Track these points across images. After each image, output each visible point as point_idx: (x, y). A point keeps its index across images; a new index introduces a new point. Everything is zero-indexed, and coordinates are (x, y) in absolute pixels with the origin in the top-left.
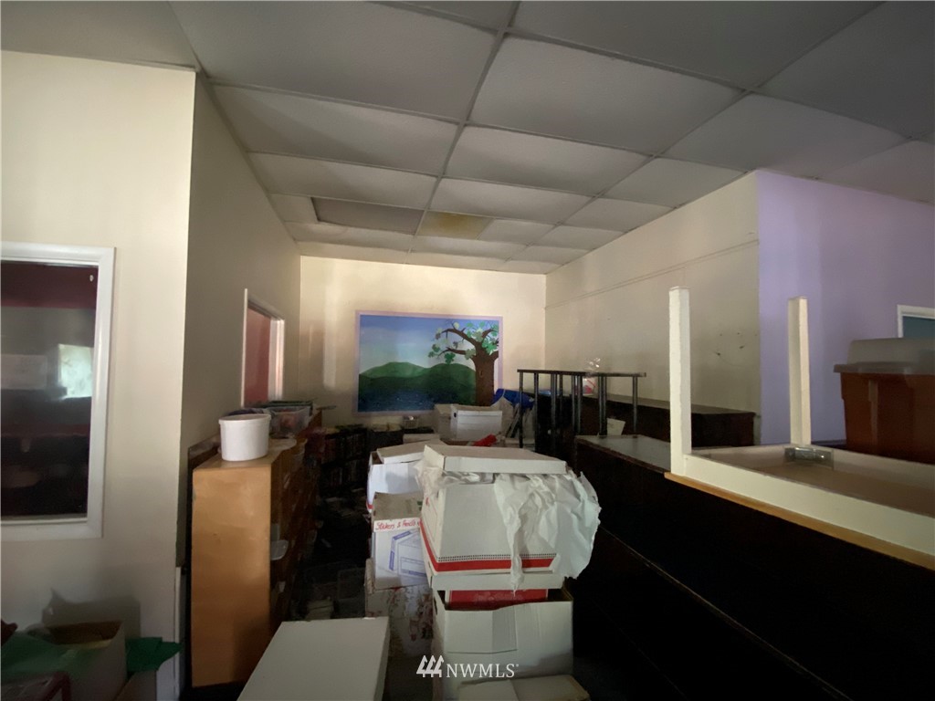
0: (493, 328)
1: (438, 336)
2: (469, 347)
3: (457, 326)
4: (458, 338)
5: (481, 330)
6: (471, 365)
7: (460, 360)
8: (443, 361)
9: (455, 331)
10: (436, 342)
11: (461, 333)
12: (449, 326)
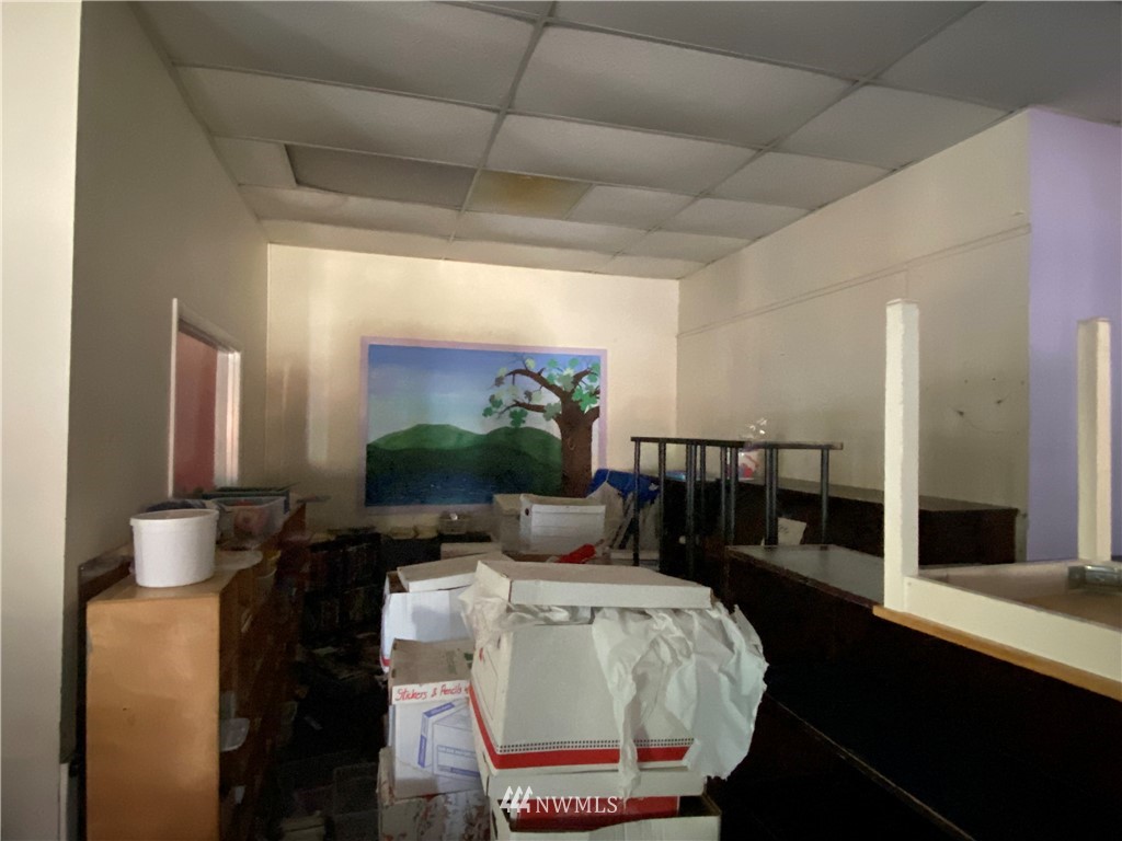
0: (590, 368)
1: (499, 381)
2: (550, 399)
3: (532, 365)
4: (533, 385)
5: (570, 372)
6: (554, 429)
7: (535, 421)
8: (507, 422)
9: (527, 372)
10: (496, 391)
11: (537, 377)
12: (518, 364)
